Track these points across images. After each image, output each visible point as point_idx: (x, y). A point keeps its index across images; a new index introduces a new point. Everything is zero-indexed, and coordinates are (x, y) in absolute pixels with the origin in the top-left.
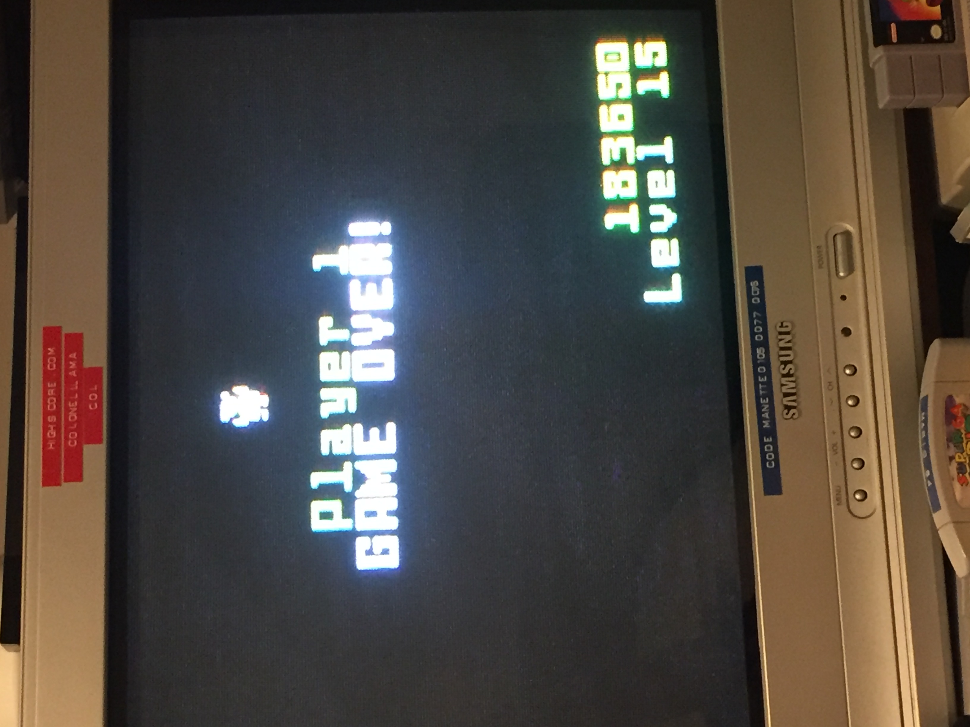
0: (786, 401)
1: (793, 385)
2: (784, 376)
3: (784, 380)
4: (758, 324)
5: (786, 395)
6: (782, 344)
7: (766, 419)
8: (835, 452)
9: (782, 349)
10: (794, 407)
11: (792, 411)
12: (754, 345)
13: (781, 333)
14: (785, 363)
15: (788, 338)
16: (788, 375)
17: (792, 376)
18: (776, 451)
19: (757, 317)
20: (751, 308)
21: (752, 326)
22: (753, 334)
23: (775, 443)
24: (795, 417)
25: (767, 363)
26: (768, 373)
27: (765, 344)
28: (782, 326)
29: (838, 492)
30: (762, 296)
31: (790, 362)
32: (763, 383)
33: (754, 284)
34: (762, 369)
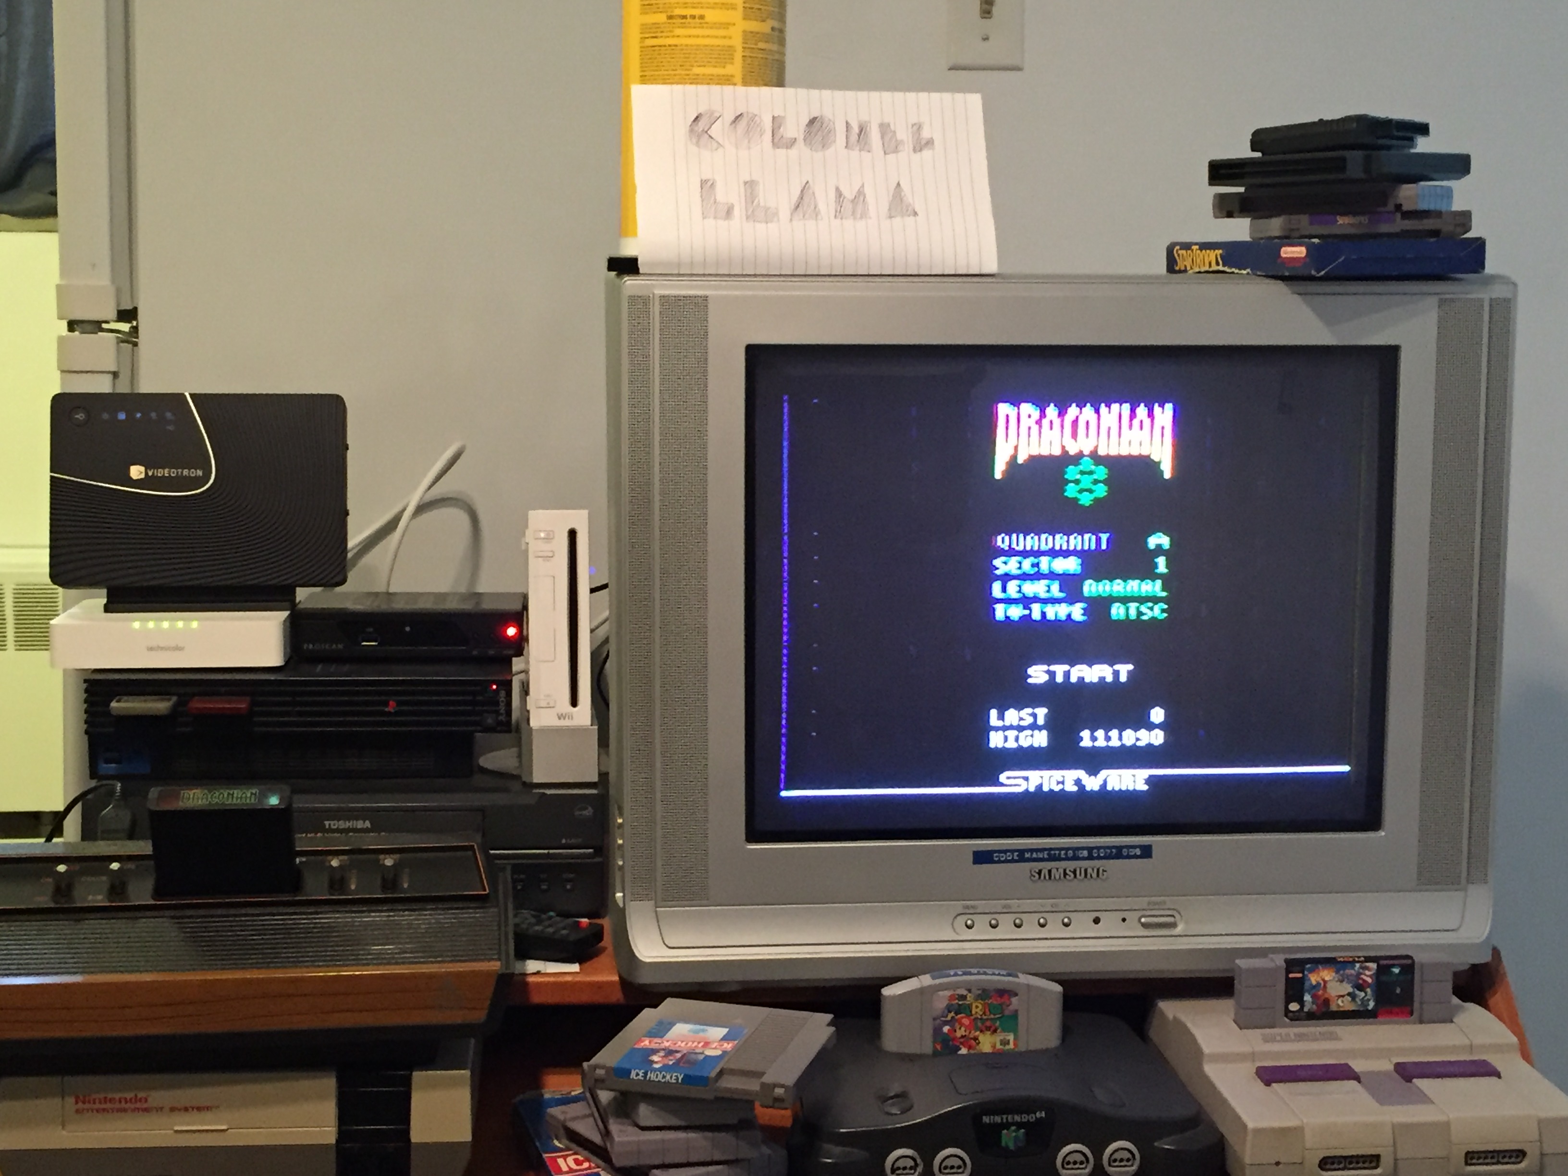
0: (1045, 872)
1: (1057, 877)
2: (1065, 870)
3: (1061, 871)
4: (1106, 853)
5: (1050, 871)
6: (1089, 871)
7: (1031, 855)
8: (1005, 907)
9: (1086, 871)
10: (1040, 877)
11: (1037, 876)
12: (1090, 849)
13: (1098, 870)
14: (1074, 872)
15: (1094, 875)
16: (1065, 874)
17: (1065, 876)
18: (1006, 861)
19: (1112, 852)
20: (1119, 848)
21: (1105, 848)
22: (1098, 848)
23: (1013, 861)
24: (1032, 878)
25: (1075, 858)
26: (1067, 859)
27: (1090, 857)
28: (1104, 871)
29: (973, 907)
30: (1129, 857)
31: (1075, 876)
32: (1060, 854)
33: (1138, 852)
34: (1070, 853)
